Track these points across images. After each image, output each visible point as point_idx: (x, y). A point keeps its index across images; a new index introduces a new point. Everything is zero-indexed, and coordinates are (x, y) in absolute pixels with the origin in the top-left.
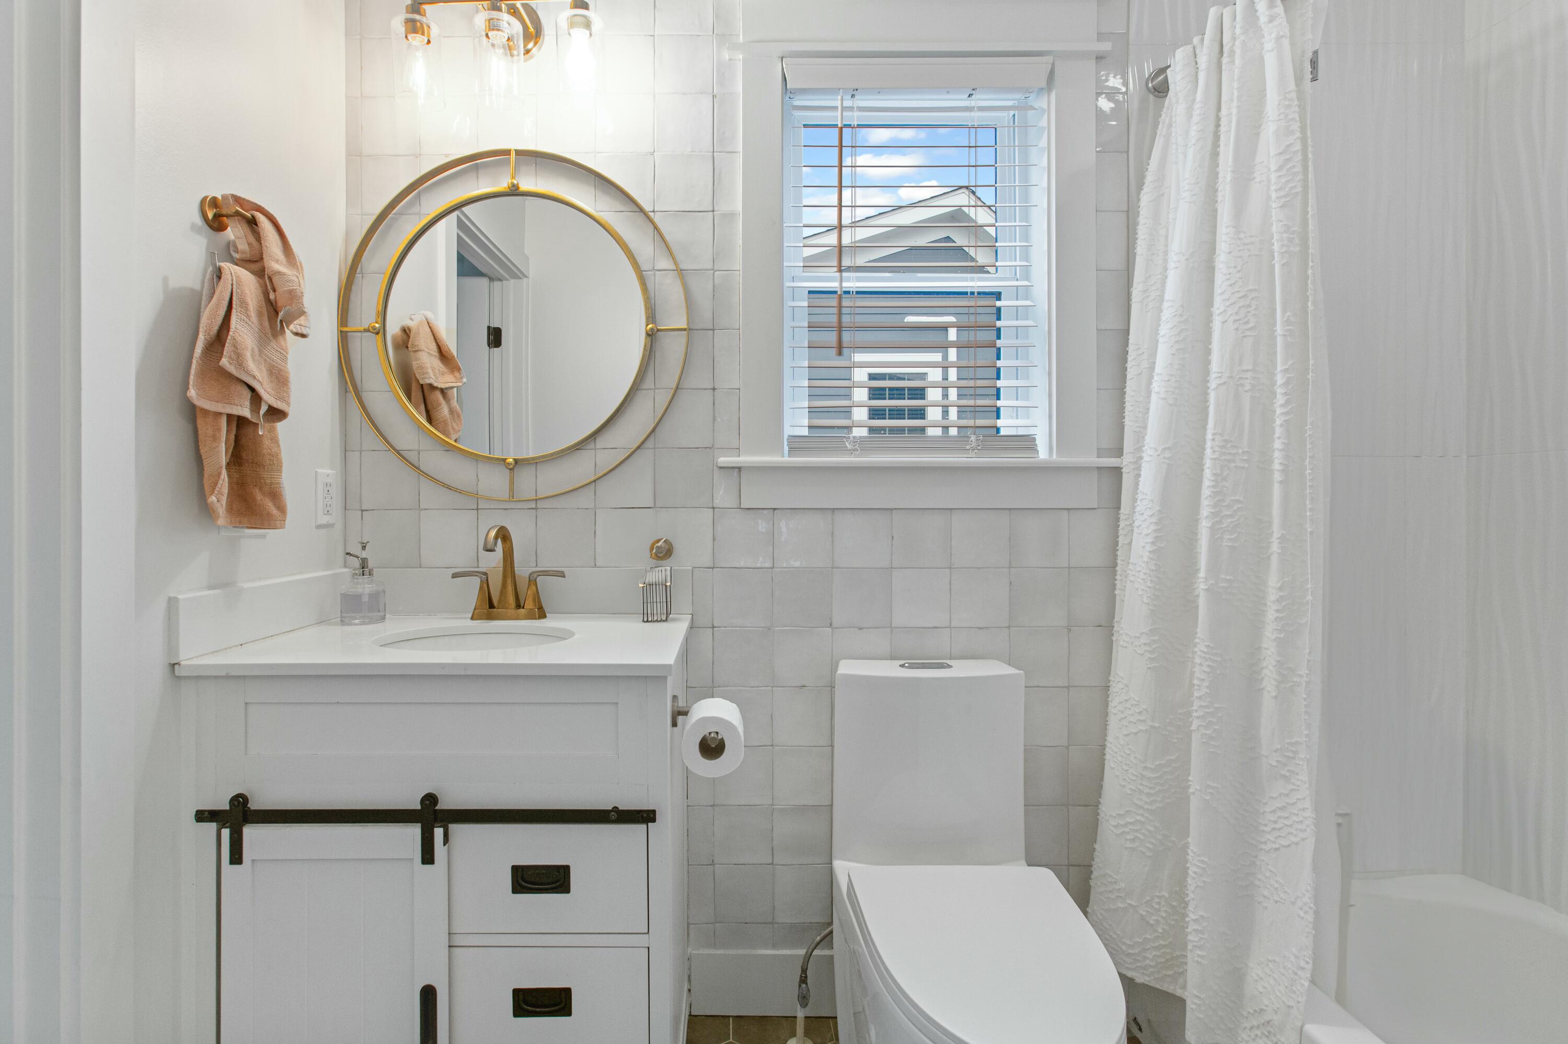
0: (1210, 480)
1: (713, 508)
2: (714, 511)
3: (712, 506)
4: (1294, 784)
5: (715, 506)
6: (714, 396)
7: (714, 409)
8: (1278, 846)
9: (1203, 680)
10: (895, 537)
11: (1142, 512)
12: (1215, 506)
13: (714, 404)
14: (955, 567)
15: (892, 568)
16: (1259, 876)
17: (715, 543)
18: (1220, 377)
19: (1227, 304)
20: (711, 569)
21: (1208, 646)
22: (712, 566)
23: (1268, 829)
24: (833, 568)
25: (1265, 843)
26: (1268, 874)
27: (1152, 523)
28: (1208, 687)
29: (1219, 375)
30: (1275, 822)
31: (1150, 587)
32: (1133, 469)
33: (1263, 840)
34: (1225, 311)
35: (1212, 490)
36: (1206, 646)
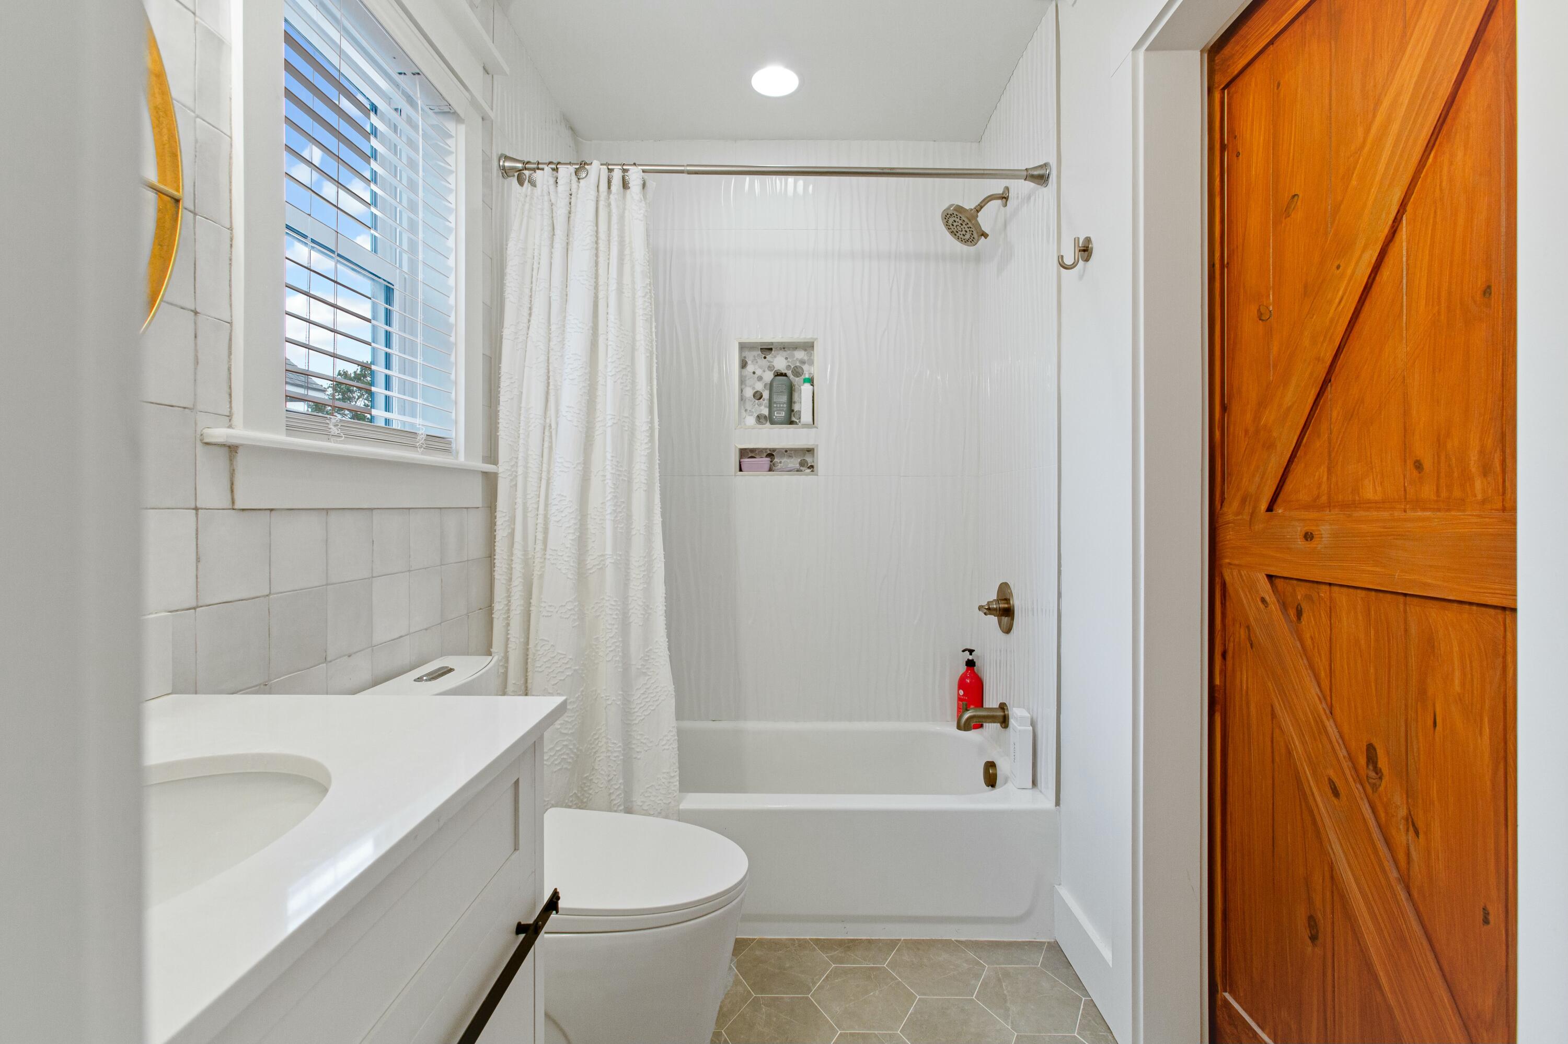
0: (611, 487)
1: (196, 509)
2: (197, 514)
3: (193, 506)
4: (649, 675)
5: (199, 506)
6: (195, 323)
7: (196, 344)
8: (643, 717)
9: (614, 624)
10: (375, 541)
11: (561, 510)
12: (615, 505)
13: (196, 337)
14: (413, 569)
15: (373, 577)
16: (634, 742)
17: (199, 566)
18: (614, 418)
19: (617, 370)
20: (193, 611)
21: (615, 601)
22: (194, 604)
23: (636, 710)
24: (327, 585)
25: (635, 719)
26: (639, 738)
27: (572, 518)
28: (616, 629)
29: (614, 417)
30: (641, 703)
31: (572, 566)
32: (509, 475)
33: (634, 718)
34: (615, 374)
35: (613, 494)
36: (614, 601)
